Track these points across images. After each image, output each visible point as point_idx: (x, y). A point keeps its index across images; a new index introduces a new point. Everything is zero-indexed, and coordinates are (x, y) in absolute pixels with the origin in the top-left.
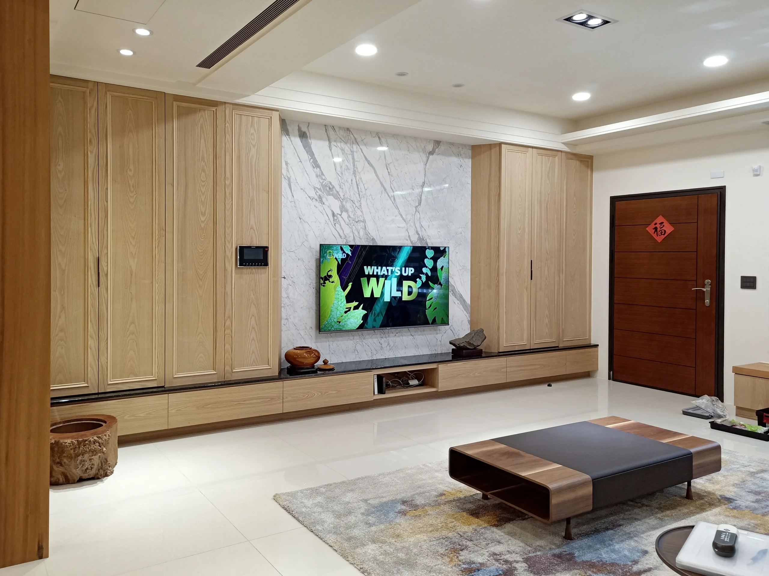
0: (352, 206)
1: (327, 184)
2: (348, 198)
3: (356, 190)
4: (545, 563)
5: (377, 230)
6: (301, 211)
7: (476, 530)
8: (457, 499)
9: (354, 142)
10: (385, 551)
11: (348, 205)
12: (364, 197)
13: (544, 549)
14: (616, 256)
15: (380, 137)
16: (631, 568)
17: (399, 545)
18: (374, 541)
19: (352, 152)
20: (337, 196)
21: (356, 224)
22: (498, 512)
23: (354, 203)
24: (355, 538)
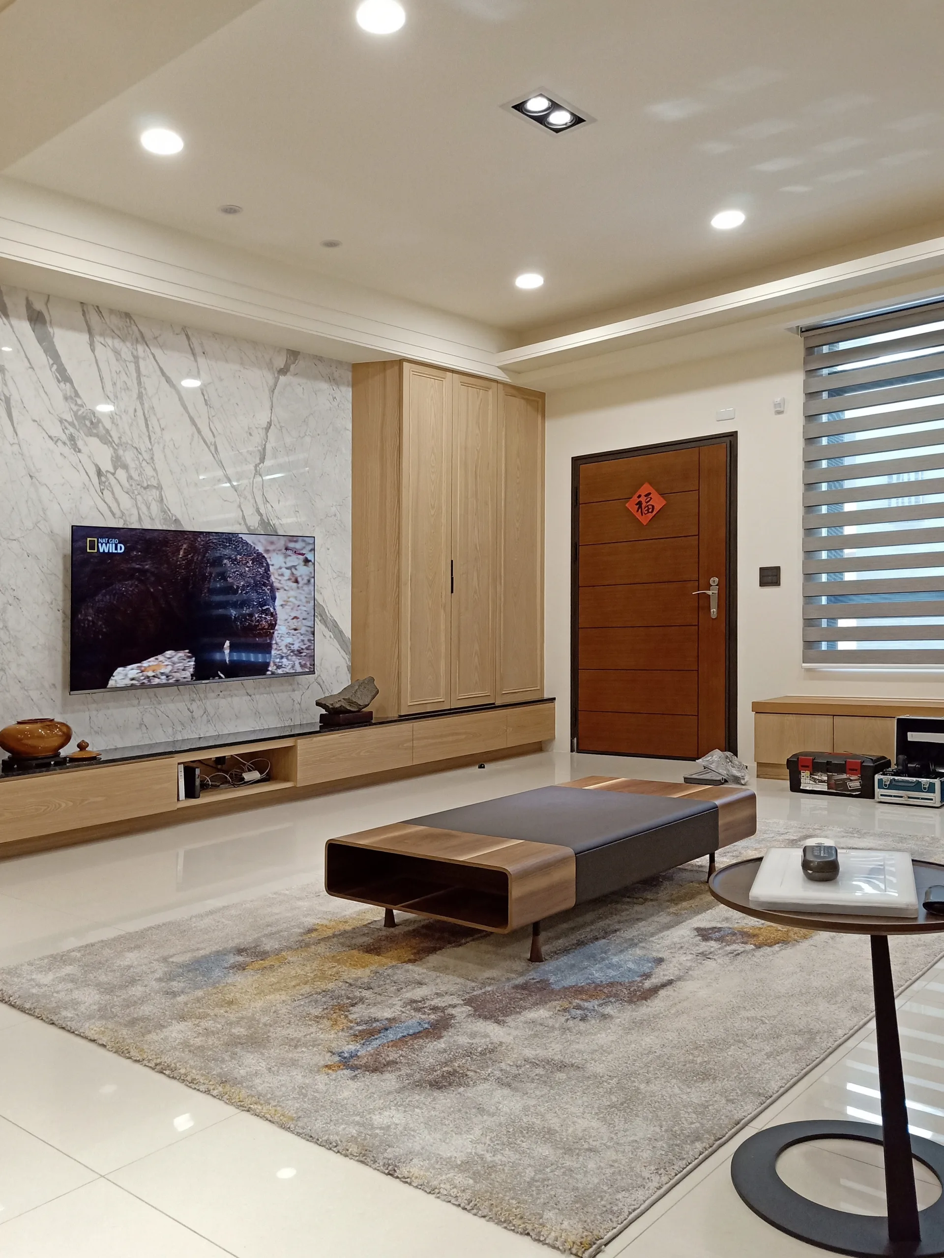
0: (136, 459)
1: (87, 414)
2: (127, 443)
3: (144, 429)
4: (501, 1001)
5: (183, 505)
6: (33, 463)
7: (377, 972)
8: (339, 933)
9: (140, 339)
10: (206, 1029)
11: (128, 457)
12: (158, 443)
13: (498, 981)
14: (582, 550)
15: (190, 334)
16: (641, 984)
17: (232, 1017)
18: (182, 1018)
19: (136, 358)
20: (106, 439)
21: (144, 491)
22: (414, 942)
23: (140, 454)
24: (143, 1019)
